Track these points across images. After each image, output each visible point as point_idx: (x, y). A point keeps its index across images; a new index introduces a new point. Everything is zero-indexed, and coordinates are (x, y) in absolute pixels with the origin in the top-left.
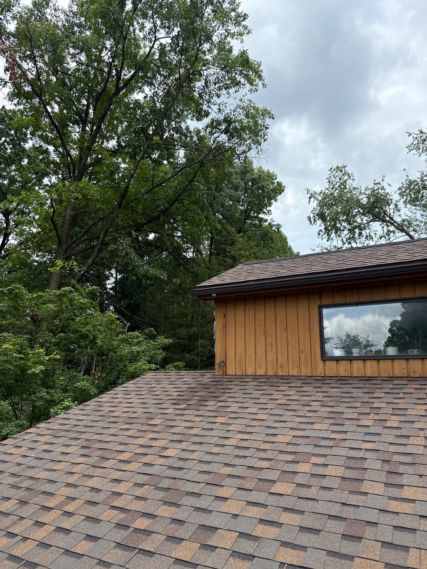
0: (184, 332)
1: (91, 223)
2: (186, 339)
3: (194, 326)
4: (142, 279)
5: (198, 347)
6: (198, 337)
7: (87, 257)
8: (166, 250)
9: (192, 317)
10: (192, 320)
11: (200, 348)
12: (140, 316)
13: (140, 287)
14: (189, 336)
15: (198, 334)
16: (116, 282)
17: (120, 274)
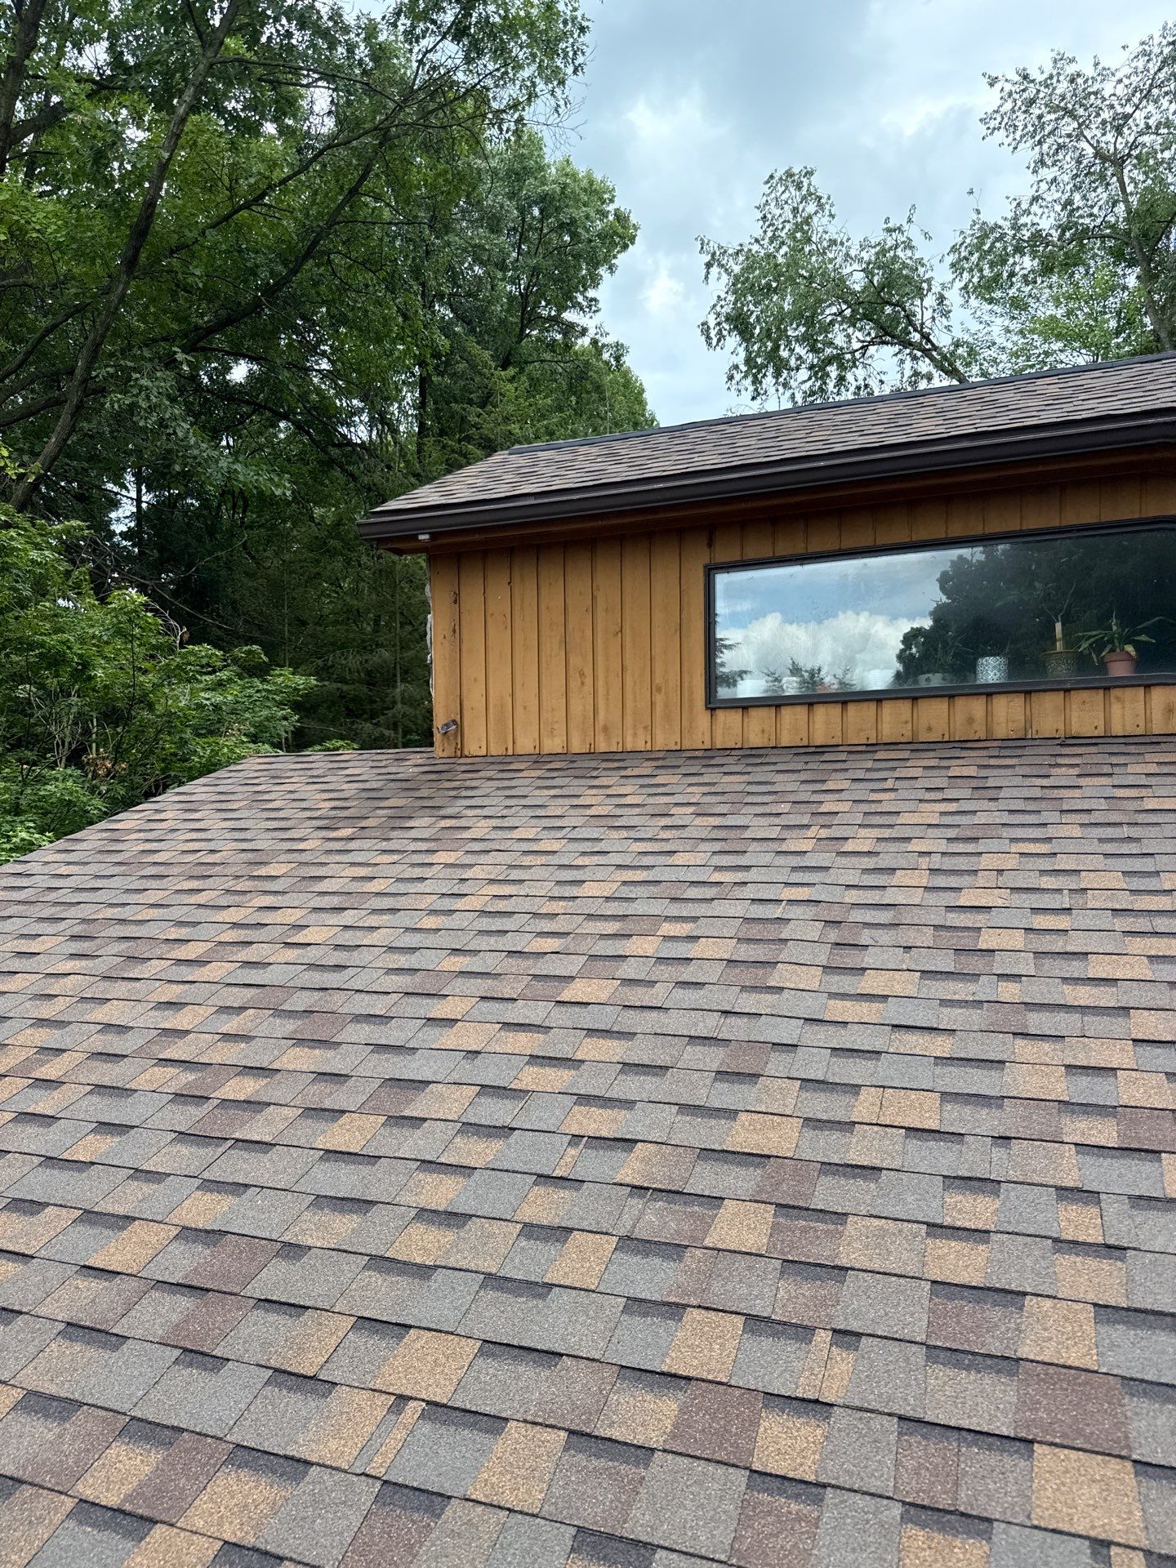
0: (353, 661)
1: (44, 323)
2: (361, 682)
3: (382, 646)
4: (219, 506)
5: (394, 703)
6: (395, 676)
7: (40, 433)
8: (285, 417)
9: (377, 622)
10: (375, 631)
11: (399, 706)
12: (218, 615)
13: (212, 530)
14: (369, 673)
15: (395, 668)
16: (139, 516)
17: (148, 491)
